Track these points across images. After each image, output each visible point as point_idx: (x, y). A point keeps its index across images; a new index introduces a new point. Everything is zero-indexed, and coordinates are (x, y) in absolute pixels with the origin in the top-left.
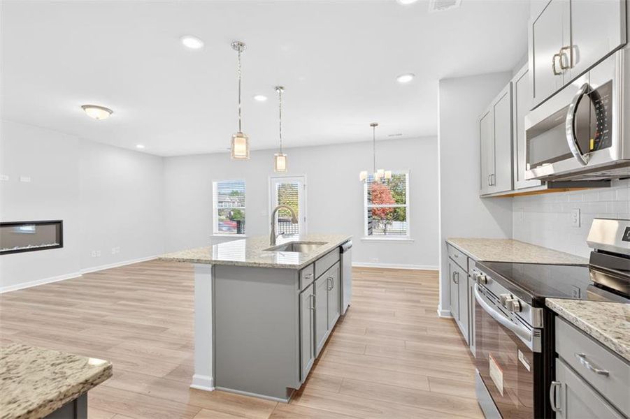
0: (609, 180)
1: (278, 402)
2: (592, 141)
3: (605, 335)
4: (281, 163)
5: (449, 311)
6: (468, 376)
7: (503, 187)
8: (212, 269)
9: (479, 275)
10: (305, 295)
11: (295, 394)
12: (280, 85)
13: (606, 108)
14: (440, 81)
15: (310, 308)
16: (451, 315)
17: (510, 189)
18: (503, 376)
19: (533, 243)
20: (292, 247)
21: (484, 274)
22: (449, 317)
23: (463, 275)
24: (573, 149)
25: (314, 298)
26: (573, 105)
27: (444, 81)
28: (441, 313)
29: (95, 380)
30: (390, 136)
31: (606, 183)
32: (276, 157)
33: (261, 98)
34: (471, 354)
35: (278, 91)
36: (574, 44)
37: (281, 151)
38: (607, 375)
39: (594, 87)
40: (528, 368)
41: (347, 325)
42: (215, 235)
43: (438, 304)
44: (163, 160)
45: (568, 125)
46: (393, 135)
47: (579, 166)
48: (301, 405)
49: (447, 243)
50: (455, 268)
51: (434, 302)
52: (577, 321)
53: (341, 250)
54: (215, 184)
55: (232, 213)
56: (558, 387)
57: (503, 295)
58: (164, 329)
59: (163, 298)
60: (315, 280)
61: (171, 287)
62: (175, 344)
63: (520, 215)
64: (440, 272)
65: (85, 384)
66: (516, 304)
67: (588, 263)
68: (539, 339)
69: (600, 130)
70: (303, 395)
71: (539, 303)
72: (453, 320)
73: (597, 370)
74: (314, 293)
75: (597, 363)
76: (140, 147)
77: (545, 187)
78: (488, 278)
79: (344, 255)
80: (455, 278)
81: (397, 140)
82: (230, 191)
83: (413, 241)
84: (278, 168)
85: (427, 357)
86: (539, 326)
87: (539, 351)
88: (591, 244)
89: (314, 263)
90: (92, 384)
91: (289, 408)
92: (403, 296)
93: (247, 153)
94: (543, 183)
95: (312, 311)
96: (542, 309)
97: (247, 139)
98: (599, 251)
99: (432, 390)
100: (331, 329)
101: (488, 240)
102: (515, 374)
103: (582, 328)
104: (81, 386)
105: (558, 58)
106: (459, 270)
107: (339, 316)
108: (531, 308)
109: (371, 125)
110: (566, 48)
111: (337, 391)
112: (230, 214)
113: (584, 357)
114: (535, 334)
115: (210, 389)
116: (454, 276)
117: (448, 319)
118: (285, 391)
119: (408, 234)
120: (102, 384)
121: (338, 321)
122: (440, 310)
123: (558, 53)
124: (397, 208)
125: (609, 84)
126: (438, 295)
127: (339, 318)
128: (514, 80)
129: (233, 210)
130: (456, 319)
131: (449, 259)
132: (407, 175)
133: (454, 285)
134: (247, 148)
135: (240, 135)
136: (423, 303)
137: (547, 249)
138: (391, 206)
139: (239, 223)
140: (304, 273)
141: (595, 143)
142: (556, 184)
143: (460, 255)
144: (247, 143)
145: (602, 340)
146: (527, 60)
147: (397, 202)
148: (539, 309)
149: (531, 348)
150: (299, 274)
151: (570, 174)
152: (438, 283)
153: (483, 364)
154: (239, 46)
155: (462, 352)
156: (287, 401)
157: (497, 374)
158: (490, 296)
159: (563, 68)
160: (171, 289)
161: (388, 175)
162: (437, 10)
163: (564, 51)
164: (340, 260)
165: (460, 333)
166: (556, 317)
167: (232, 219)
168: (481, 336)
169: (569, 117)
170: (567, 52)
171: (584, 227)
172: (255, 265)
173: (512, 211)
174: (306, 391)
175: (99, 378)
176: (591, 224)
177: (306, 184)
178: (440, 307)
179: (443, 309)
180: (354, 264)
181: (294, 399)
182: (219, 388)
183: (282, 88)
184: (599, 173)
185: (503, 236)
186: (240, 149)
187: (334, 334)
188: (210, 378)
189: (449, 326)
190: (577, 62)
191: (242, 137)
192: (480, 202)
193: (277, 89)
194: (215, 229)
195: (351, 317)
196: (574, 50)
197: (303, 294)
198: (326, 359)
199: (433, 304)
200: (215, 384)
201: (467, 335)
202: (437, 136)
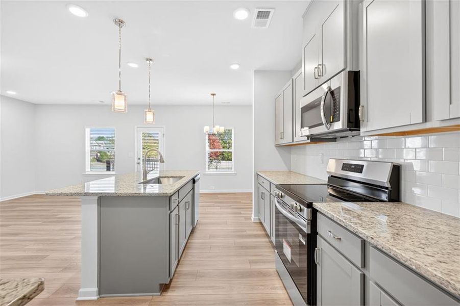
0: (336, 138)
1: (153, 296)
2: (332, 117)
3: (340, 218)
4: (150, 117)
5: (258, 218)
6: (270, 256)
7: (288, 140)
8: (98, 200)
9: (278, 193)
10: (173, 214)
11: (165, 288)
12: (151, 58)
13: (338, 100)
14: (255, 71)
15: (176, 224)
16: (259, 220)
17: (291, 141)
18: (291, 251)
19: (302, 173)
20: (158, 181)
21: (281, 192)
22: (258, 221)
23: (267, 194)
24: (324, 120)
25: (179, 215)
26: (324, 97)
27: (257, 72)
28: (254, 219)
29: (31, 295)
30: (222, 103)
31: (334, 140)
32: (146, 111)
33: (134, 65)
34: (271, 242)
35: (148, 62)
36: (324, 63)
37: (150, 107)
38: (340, 239)
39: (333, 89)
40: (304, 243)
41: (197, 234)
42: (87, 173)
43: (252, 214)
44: (35, 107)
45: (322, 108)
46: (225, 103)
47: (326, 130)
48: (171, 294)
49: (258, 175)
50: (262, 190)
51: (249, 212)
52: (328, 213)
53: (194, 181)
54: (88, 131)
55: (99, 154)
56: (318, 251)
57: (292, 203)
58: (43, 257)
59: (39, 230)
60: (179, 203)
61: (46, 220)
62: (56, 268)
63: (295, 157)
64: (253, 194)
65: (23, 299)
66: (299, 208)
67: (327, 183)
68: (310, 226)
69: (335, 112)
70: (170, 288)
71: (310, 205)
72: (261, 223)
73: (336, 237)
74: (179, 213)
75: (336, 234)
76: (11, 93)
77: (309, 141)
78: (283, 194)
79: (196, 184)
80: (261, 196)
81: (227, 106)
82: (97, 136)
83: (236, 174)
84: (147, 120)
85: (247, 248)
86: (309, 219)
87: (310, 232)
88: (328, 172)
89: (178, 191)
90: (29, 299)
91: (161, 298)
92: (229, 211)
93: (125, 107)
94: (308, 139)
95: (177, 225)
96: (311, 209)
97: (125, 96)
98: (332, 176)
99: (252, 268)
100: (187, 238)
101: (279, 172)
102: (297, 250)
103: (330, 216)
104: (20, 301)
105: (316, 69)
106: (264, 191)
107: (191, 228)
108: (306, 209)
109: (211, 95)
110: (320, 65)
111: (194, 280)
112: (97, 155)
113: (330, 232)
114: (308, 224)
115: (95, 298)
116: (262, 195)
117: (257, 223)
118: (158, 287)
119: (233, 170)
120: (36, 297)
121: (192, 231)
122: (253, 217)
123: (317, 67)
124: (224, 152)
125: (339, 88)
126: (252, 208)
127: (192, 230)
128: (294, 78)
129: (100, 152)
130: (262, 221)
131: (258, 184)
132: (233, 131)
133: (262, 201)
134: (125, 103)
135: (120, 93)
136: (243, 214)
137: (308, 176)
138: (220, 150)
139: (108, 163)
140: (173, 198)
141: (333, 118)
142: (314, 139)
143: (265, 181)
144: (125, 100)
145: (338, 222)
146: (301, 66)
147: (223, 148)
148: (310, 209)
149: (306, 232)
150: (170, 199)
151: (321, 134)
152: (252, 200)
153: (279, 247)
154: (120, 23)
155: (265, 242)
156: (159, 294)
157: (287, 251)
158: (284, 204)
159: (319, 76)
160: (45, 222)
161: (222, 130)
162: (255, 27)
163: (320, 66)
164: (193, 189)
165: (265, 230)
166: (318, 213)
167: (99, 160)
168: (279, 231)
169: (322, 103)
170: (321, 67)
171: (325, 163)
172: (136, 195)
173: (290, 154)
174: (173, 284)
175: (34, 293)
176: (328, 162)
177: (165, 133)
178: (253, 215)
179: (255, 216)
180: (201, 191)
181: (164, 291)
182: (103, 295)
183: (151, 60)
184: (333, 134)
185: (286, 169)
186: (120, 103)
187: (189, 241)
188: (95, 289)
189: (258, 227)
190: (325, 74)
191: (121, 94)
192: (275, 148)
193: (147, 60)
194: (88, 169)
195: (200, 228)
196: (324, 66)
197: (171, 214)
198: (185, 259)
199: (249, 214)
200: (100, 293)
201: (269, 231)
202: (252, 106)
